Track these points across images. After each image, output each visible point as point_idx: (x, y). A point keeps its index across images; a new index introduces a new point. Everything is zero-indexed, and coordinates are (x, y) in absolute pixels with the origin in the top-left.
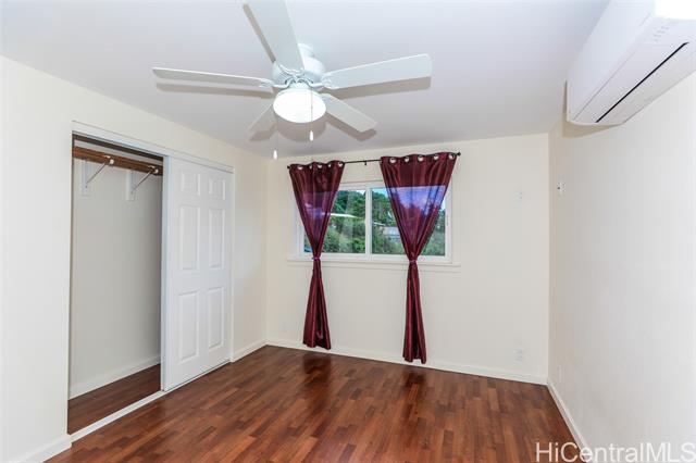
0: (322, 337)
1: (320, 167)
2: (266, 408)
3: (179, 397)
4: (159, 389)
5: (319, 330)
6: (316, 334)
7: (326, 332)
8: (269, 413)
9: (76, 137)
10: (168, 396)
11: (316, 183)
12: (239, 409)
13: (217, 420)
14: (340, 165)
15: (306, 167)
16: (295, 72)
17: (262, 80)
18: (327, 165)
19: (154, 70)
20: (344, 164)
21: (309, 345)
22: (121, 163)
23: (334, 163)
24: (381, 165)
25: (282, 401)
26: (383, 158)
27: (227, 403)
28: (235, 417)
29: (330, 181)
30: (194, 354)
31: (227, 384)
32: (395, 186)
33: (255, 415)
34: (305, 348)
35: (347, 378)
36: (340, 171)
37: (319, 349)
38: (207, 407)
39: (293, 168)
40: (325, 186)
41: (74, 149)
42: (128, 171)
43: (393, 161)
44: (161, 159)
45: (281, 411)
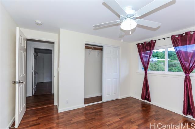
0: (148, 97)
1: (147, 43)
2: (125, 113)
3: (105, 104)
4: (102, 101)
5: (147, 95)
6: (145, 96)
7: (149, 96)
8: (126, 115)
9: (85, 44)
10: (104, 103)
11: (146, 48)
12: (118, 111)
13: (112, 112)
14: (154, 41)
15: (142, 44)
16: (124, 16)
17: (117, 21)
18: (149, 42)
19: (93, 26)
20: (156, 41)
21: (143, 99)
22: (95, 49)
23: (152, 41)
24: (171, 39)
25: (130, 113)
26: (172, 36)
27: (116, 108)
28: (117, 112)
29: (150, 47)
30: (110, 94)
31: (117, 104)
32: (178, 46)
33: (122, 114)
34: (141, 100)
35: (155, 113)
36: (154, 43)
37: (146, 101)
38: (110, 108)
39: (138, 45)
40: (148, 49)
41: (85, 47)
42: (97, 50)
43: (177, 36)
44: (102, 47)
45: (130, 115)
